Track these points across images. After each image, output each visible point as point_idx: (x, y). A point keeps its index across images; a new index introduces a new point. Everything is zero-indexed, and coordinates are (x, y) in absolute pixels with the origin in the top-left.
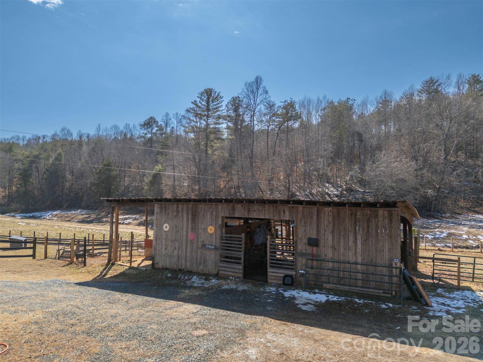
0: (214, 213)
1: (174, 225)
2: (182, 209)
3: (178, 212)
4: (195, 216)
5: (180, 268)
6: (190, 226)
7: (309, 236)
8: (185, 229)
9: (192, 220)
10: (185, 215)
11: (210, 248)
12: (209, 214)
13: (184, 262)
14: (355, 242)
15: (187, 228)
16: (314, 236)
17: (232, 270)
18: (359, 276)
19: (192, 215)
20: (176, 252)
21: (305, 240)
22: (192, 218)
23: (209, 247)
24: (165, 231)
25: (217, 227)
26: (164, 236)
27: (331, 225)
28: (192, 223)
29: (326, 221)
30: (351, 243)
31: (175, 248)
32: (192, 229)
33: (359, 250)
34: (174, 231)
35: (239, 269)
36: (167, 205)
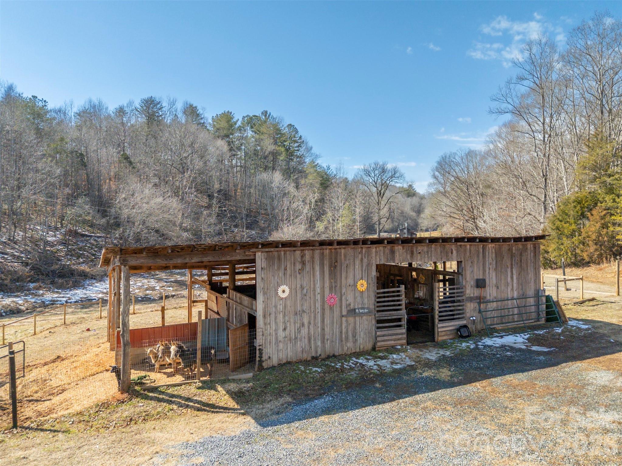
0: (365, 260)
1: (299, 286)
2: (313, 258)
3: (303, 263)
4: (335, 267)
5: (314, 355)
6: (327, 285)
7: (476, 278)
8: (318, 290)
9: (330, 274)
10: (317, 268)
11: (362, 313)
12: (357, 262)
13: (319, 343)
14: (512, 278)
15: (323, 288)
16: (481, 277)
17: (394, 337)
18: (516, 311)
19: (330, 266)
20: (304, 331)
21: (473, 283)
22: (330, 271)
23: (361, 311)
24: (282, 299)
25: (370, 281)
26: (280, 308)
27: (494, 263)
28: (330, 278)
29: (490, 259)
30: (509, 279)
31: (303, 325)
32: (331, 288)
33: (515, 285)
34: (299, 295)
35: (402, 334)
36: (282, 253)
